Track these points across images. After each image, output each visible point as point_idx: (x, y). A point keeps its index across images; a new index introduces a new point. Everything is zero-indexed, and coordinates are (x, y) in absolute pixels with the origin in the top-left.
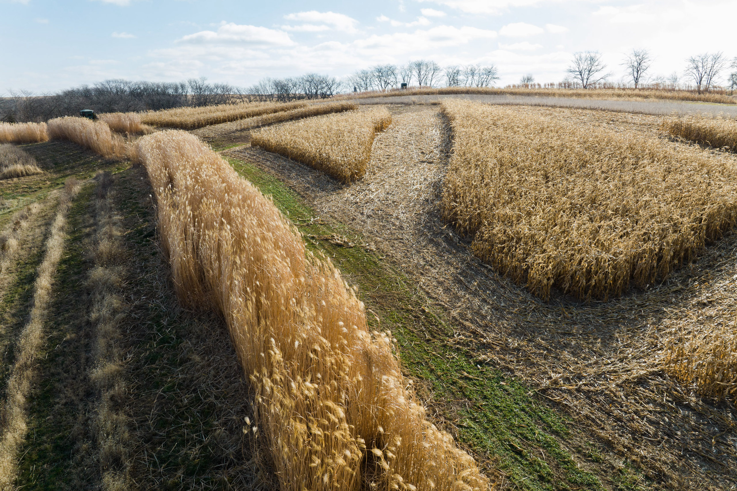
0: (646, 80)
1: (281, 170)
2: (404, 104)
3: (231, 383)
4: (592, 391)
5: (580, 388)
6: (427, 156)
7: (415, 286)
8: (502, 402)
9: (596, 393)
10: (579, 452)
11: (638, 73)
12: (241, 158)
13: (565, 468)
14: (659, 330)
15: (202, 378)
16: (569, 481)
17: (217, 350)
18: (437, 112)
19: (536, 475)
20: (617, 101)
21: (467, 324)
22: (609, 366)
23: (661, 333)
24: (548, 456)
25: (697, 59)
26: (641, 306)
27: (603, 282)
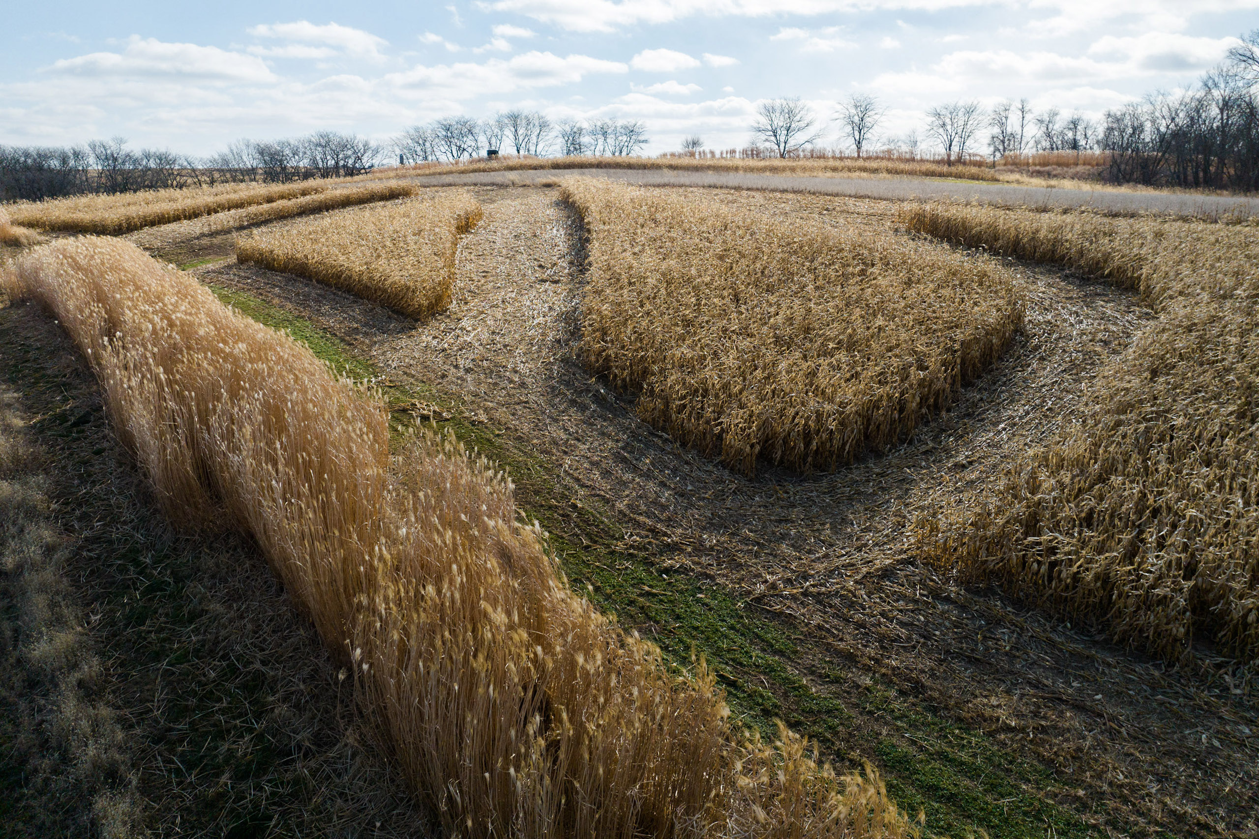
0: (873, 145)
1: (303, 302)
2: (497, 185)
3: (285, 639)
4: (823, 594)
5: (806, 590)
6: (548, 272)
7: (556, 471)
8: (703, 620)
9: (829, 595)
10: (813, 673)
11: (860, 133)
12: (223, 282)
13: (796, 696)
14: (907, 505)
15: (233, 637)
16: (803, 711)
17: (250, 593)
18: (554, 199)
19: (758, 709)
20: (832, 178)
21: (641, 519)
22: (843, 558)
23: (910, 508)
24: (772, 684)
25: (943, 112)
26: (881, 475)
27: (828, 445)
